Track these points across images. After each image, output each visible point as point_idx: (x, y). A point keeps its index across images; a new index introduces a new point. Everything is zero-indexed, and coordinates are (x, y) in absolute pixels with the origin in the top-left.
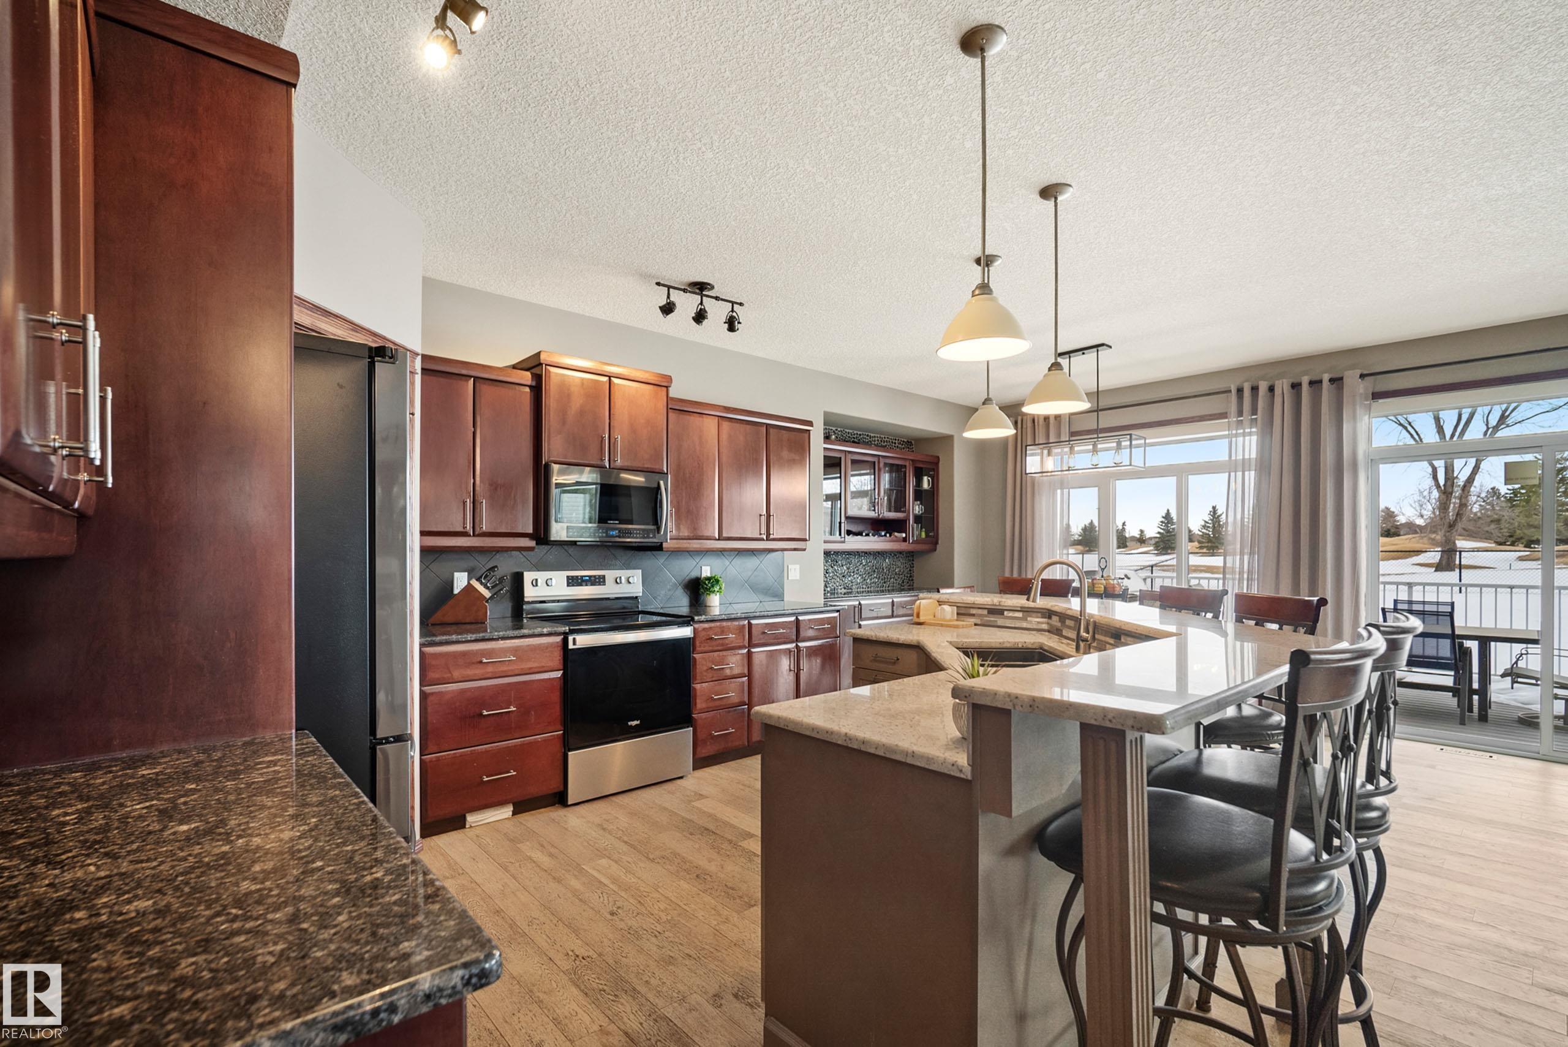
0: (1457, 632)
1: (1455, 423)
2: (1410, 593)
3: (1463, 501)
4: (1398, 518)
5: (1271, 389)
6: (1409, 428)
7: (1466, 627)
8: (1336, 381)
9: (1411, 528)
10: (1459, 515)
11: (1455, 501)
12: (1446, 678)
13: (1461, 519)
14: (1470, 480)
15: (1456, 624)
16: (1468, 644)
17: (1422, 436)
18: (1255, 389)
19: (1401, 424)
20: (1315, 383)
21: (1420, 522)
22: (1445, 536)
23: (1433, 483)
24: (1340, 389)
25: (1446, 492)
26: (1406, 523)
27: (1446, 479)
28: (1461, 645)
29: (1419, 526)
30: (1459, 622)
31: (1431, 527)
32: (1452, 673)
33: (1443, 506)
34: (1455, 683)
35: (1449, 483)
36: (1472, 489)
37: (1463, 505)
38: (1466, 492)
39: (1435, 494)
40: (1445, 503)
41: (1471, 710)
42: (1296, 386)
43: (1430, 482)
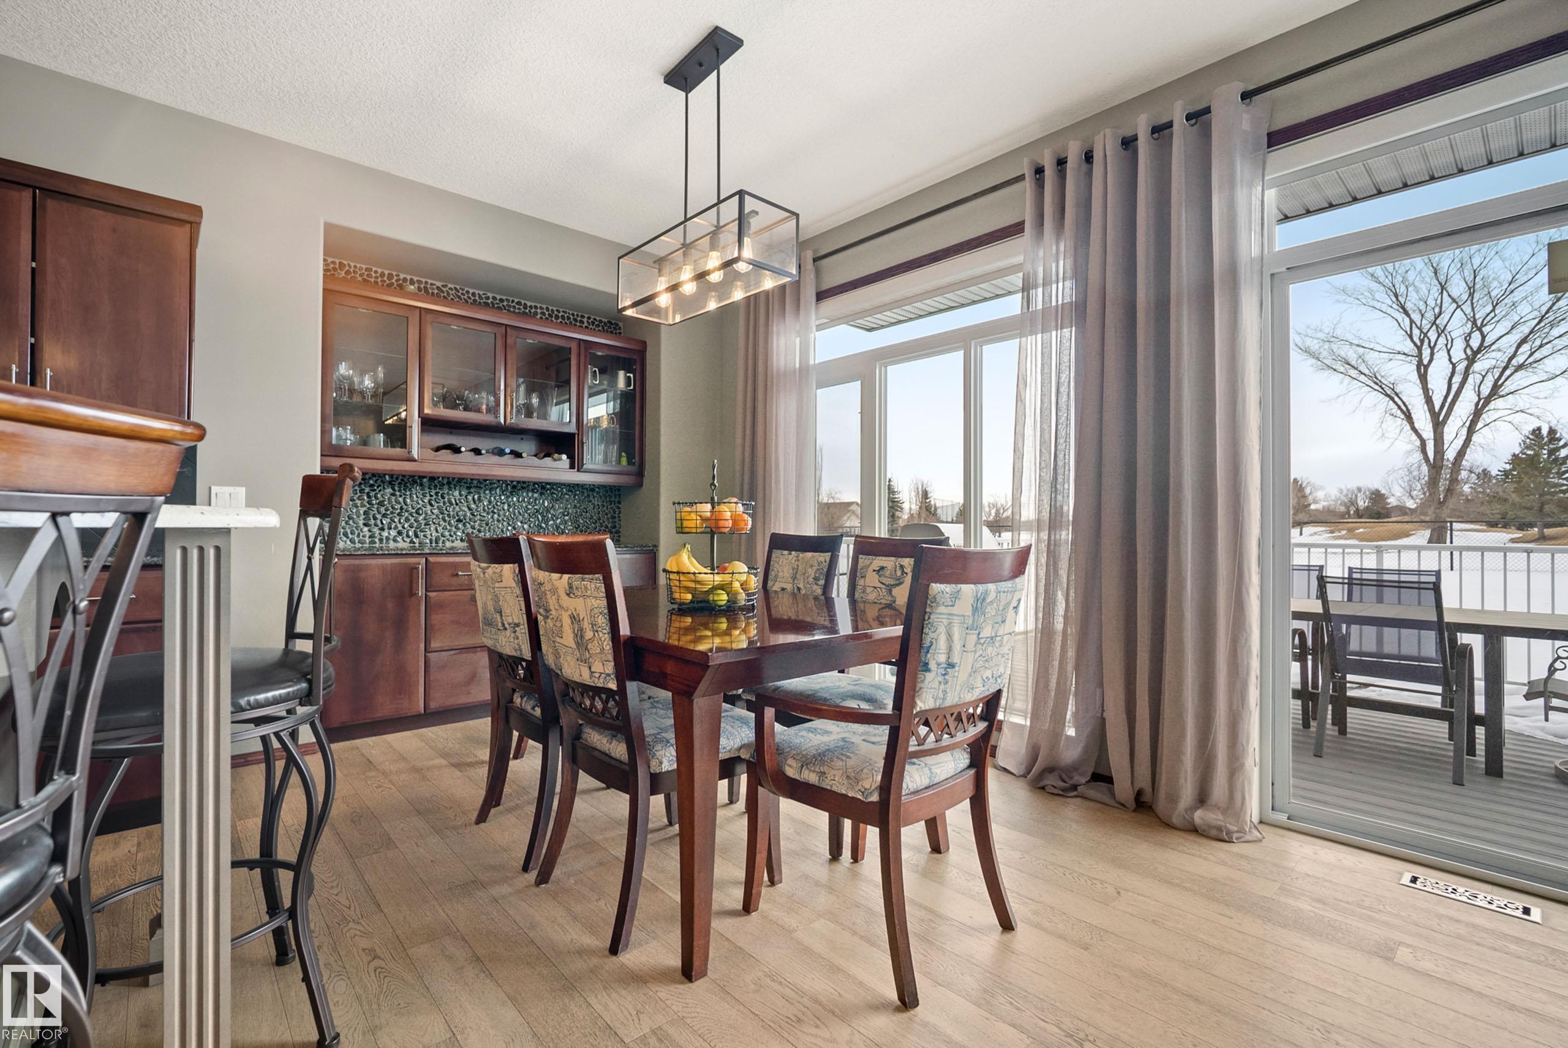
0: (1447, 618)
1: (1444, 394)
2: (1380, 560)
3: (1454, 476)
4: (1389, 501)
5: (1089, 157)
6: (1396, 399)
7: (1460, 610)
8: (1199, 116)
9: (1402, 510)
10: (1449, 491)
11: (1446, 474)
12: (1430, 695)
13: (1452, 494)
14: (1461, 454)
15: (1446, 604)
16: (1464, 638)
17: (1410, 407)
18: (1061, 162)
19: (1387, 395)
20: (1161, 130)
21: (1411, 504)
22: (1434, 512)
23: (1421, 457)
24: (1206, 134)
25: (1436, 466)
26: (1397, 506)
27: (1436, 453)
28: (1453, 641)
29: (1409, 509)
30: (1449, 601)
31: (1422, 507)
32: (1439, 689)
33: (1433, 482)
34: (1444, 704)
35: (1438, 457)
36: (1464, 462)
37: (1454, 480)
38: (1457, 466)
39: (1425, 469)
40: (1435, 478)
41: (1472, 751)
42: (1129, 143)
43: (1418, 456)
